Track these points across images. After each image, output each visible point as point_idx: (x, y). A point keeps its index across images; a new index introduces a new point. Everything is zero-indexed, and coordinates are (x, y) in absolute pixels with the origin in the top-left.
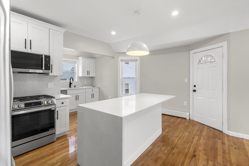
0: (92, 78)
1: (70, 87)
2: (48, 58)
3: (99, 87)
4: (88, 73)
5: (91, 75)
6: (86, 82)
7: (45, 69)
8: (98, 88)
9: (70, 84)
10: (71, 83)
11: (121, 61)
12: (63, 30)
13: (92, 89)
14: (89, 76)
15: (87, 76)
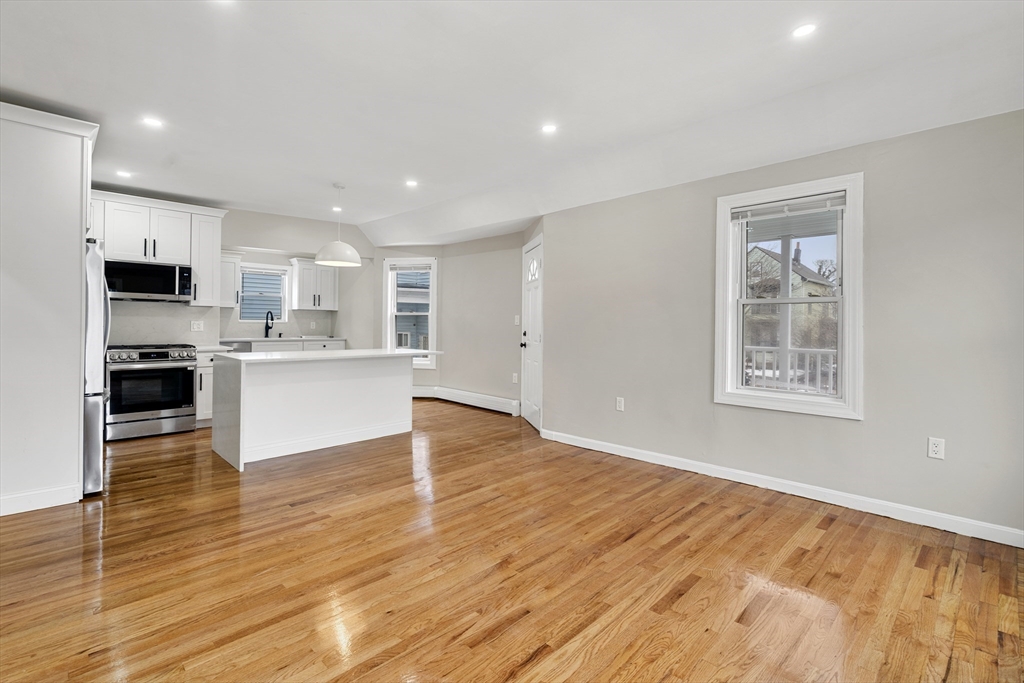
0: (332, 313)
1: (267, 336)
2: (186, 272)
3: (345, 338)
4: (317, 300)
5: (326, 306)
6: (313, 325)
7: (180, 294)
8: (343, 342)
9: (268, 328)
10: (270, 325)
11: (391, 269)
12: (220, 213)
13: (325, 343)
14: (318, 308)
15: (314, 308)
